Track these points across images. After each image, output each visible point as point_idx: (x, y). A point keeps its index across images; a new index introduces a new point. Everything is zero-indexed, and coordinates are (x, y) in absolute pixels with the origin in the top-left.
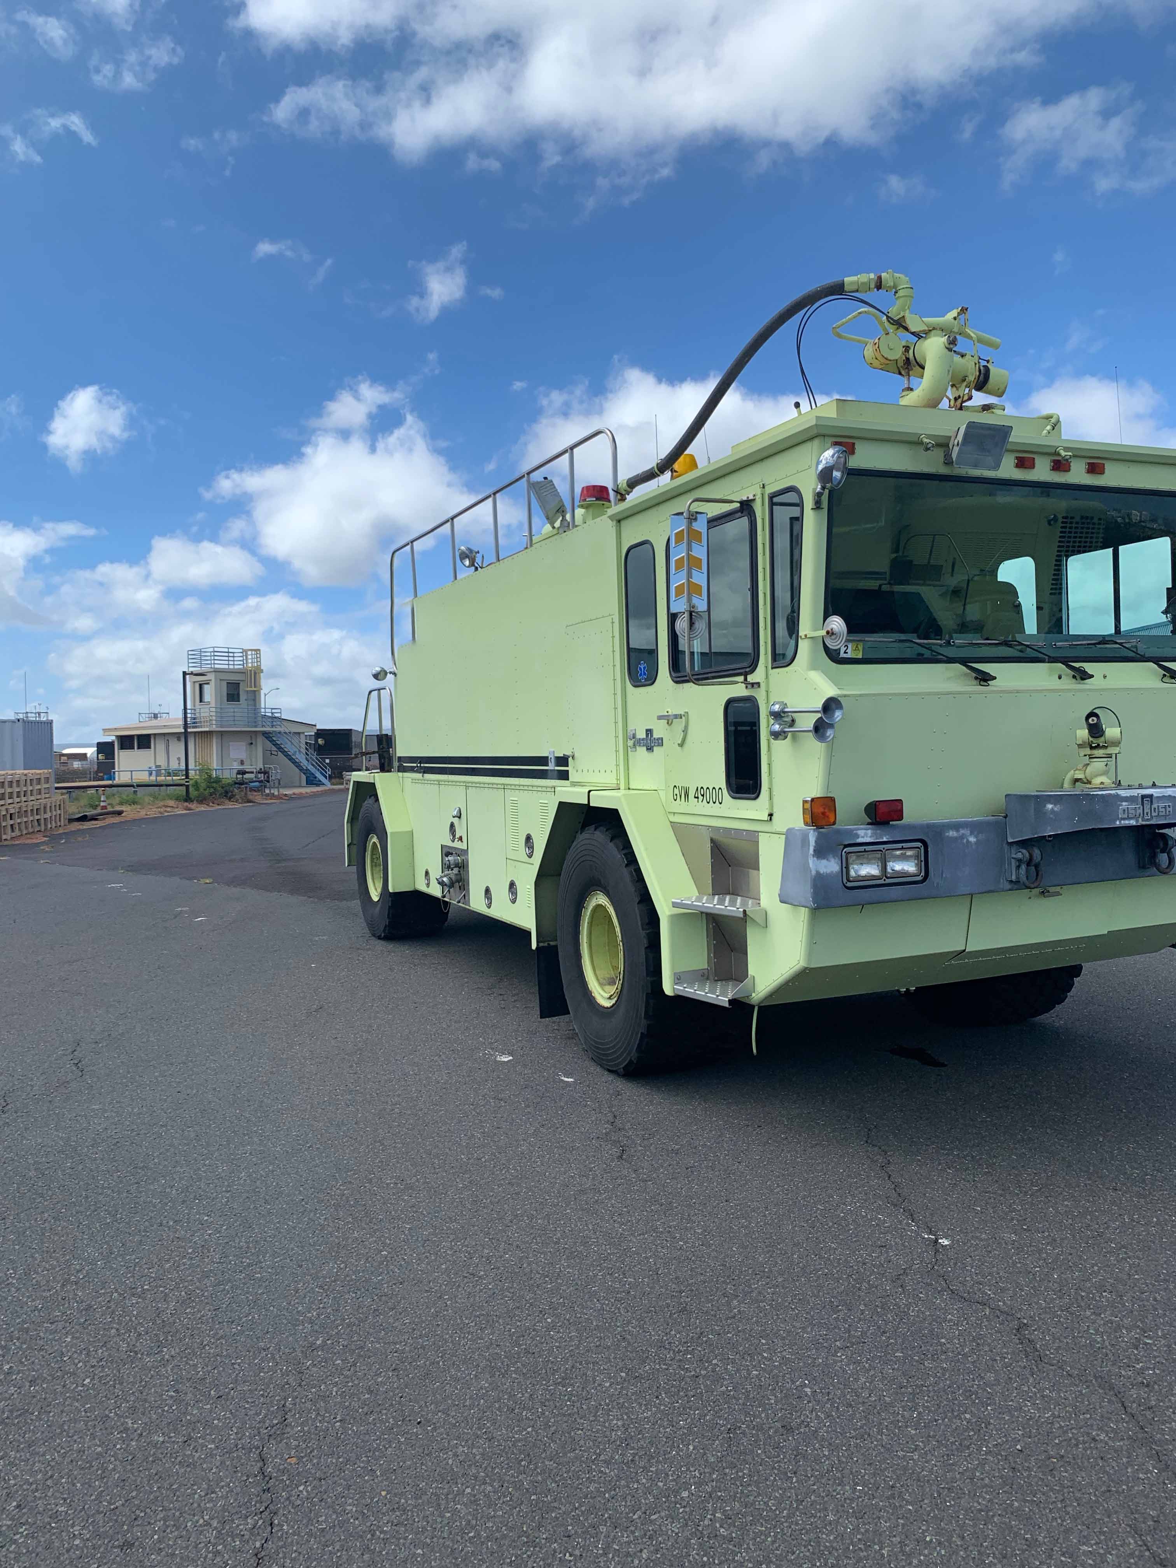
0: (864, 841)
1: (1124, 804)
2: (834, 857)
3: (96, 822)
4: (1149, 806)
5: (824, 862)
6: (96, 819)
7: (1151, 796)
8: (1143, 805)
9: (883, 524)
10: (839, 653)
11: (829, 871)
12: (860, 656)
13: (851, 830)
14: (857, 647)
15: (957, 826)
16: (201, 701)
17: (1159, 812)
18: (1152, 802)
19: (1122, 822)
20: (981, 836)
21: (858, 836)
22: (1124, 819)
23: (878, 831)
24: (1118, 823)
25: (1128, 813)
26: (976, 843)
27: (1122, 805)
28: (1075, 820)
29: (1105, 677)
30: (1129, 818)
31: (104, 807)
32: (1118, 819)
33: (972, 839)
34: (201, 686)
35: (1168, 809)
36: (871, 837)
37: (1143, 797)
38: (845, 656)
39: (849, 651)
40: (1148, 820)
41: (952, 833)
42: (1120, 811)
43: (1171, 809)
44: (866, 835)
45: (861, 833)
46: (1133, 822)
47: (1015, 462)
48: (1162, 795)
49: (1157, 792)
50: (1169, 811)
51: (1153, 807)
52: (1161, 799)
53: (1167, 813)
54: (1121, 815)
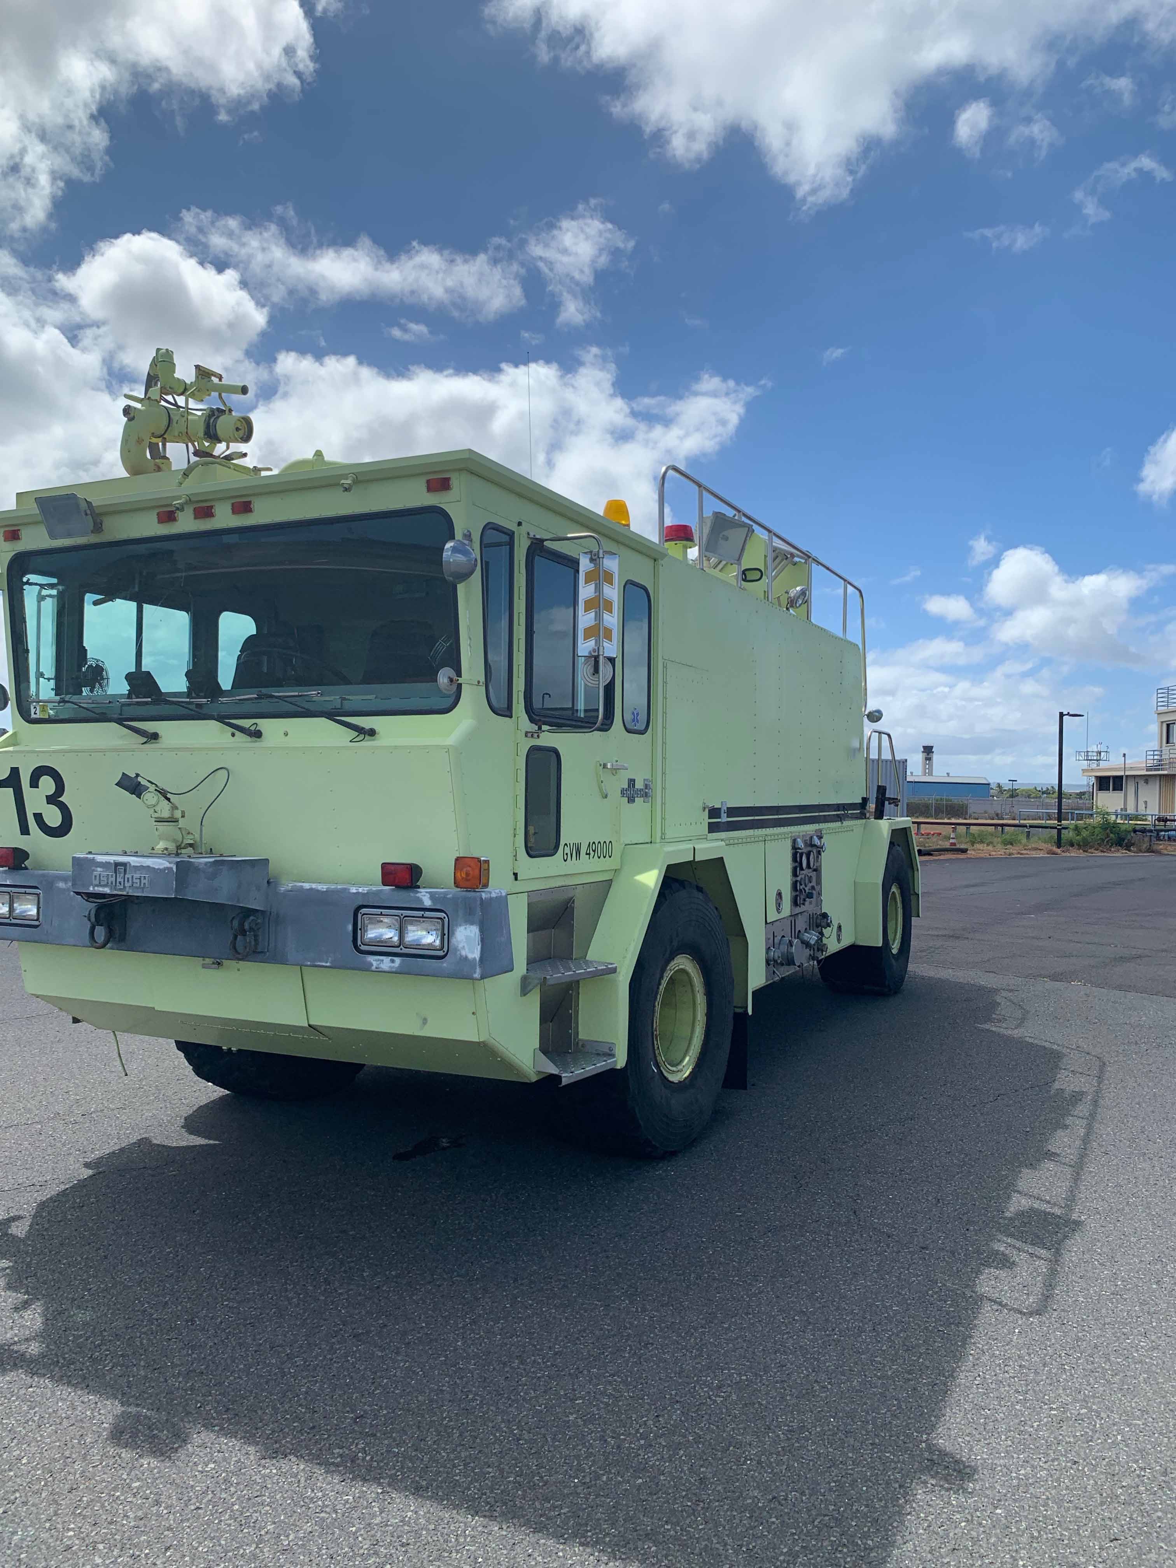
1: (99, 869)
3: (931, 857)
4: (122, 875)
6: (931, 855)
7: (124, 865)
8: (116, 872)
10: (31, 715)
12: (46, 716)
14: (43, 708)
16: (1168, 742)
17: (133, 882)
18: (125, 871)
19: (96, 888)
22: (97, 886)
23: (4, 875)
24: (91, 889)
25: (100, 879)
27: (97, 871)
29: (286, 734)
30: (99, 885)
31: (954, 844)
32: (92, 884)
34: (1168, 726)
35: (143, 881)
37: (117, 864)
38: (35, 716)
39: (37, 712)
40: (120, 890)
42: (94, 877)
43: (146, 881)
46: (107, 890)
47: (155, 518)
48: (139, 865)
49: (134, 861)
50: (144, 884)
51: (127, 876)
52: (137, 868)
53: (142, 885)
54: (95, 882)
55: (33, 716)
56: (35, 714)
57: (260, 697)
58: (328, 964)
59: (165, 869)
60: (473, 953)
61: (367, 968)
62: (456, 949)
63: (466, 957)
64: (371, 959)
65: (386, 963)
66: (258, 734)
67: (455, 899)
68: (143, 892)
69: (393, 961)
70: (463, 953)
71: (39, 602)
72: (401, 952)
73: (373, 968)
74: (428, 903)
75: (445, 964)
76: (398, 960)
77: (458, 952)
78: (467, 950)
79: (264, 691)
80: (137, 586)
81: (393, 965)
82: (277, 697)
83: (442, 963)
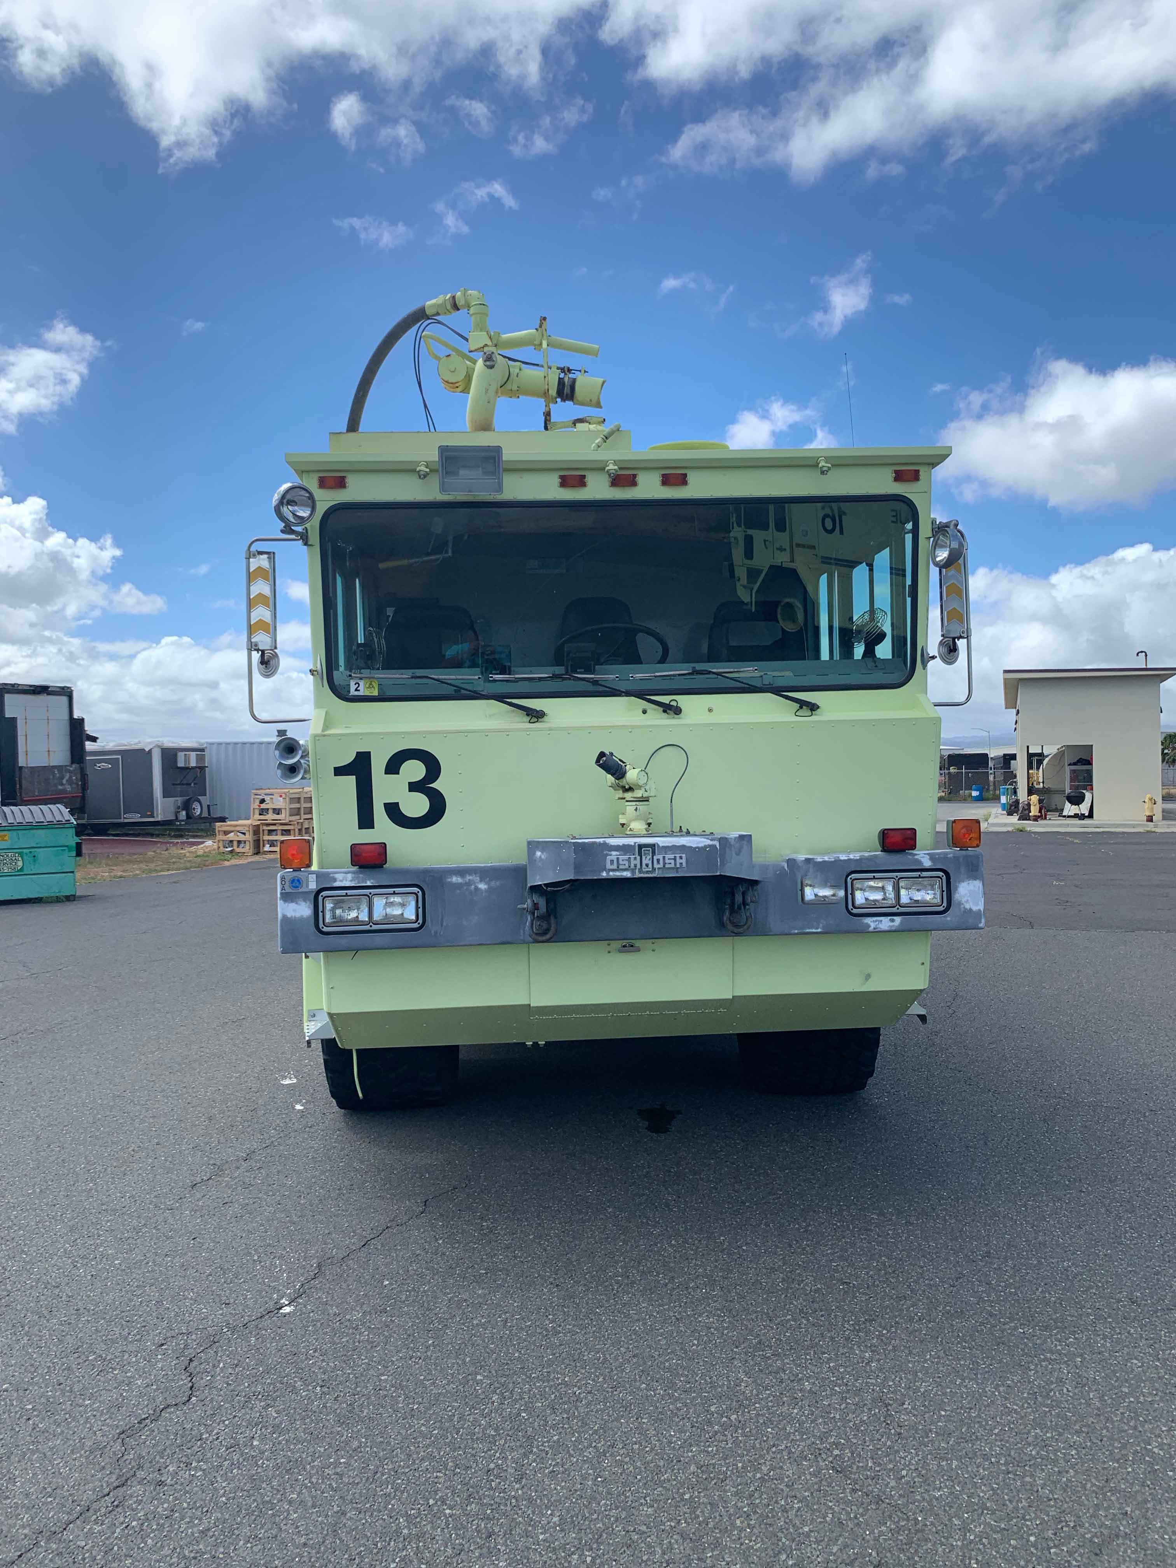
0: (343, 885)
1: (614, 853)
2: (305, 901)
4: (650, 857)
5: (292, 906)
7: (653, 846)
8: (639, 855)
9: (450, 554)
10: (349, 692)
11: (298, 915)
12: (375, 693)
13: (329, 874)
14: (371, 684)
15: (461, 872)
17: (665, 864)
18: (653, 852)
19: (610, 873)
20: (493, 884)
21: (335, 880)
22: (613, 870)
23: (361, 875)
24: (603, 874)
25: (618, 864)
26: (486, 891)
27: (610, 855)
28: (557, 869)
29: (710, 710)
30: (618, 869)
32: (604, 870)
33: (482, 886)
35: (678, 861)
36: (351, 881)
37: (641, 846)
38: (357, 693)
39: (361, 688)
40: (647, 872)
41: (455, 879)
42: (608, 862)
43: (682, 861)
44: (345, 879)
45: (339, 876)
46: (627, 874)
47: (557, 481)
48: (670, 845)
49: (663, 842)
50: (681, 864)
51: (655, 858)
52: (666, 849)
53: (678, 865)
54: (609, 866)
55: (353, 692)
56: (356, 690)
57: (695, 672)
58: (819, 930)
59: (706, 847)
60: (977, 905)
61: (864, 931)
62: (960, 904)
63: (971, 909)
64: (869, 921)
65: (885, 923)
66: (677, 711)
67: (956, 858)
68: (677, 872)
69: (893, 921)
70: (967, 906)
71: (248, 558)
72: (898, 911)
73: (871, 929)
74: (927, 863)
75: (948, 918)
76: (898, 920)
77: (962, 906)
78: (971, 904)
79: (700, 666)
80: (450, 551)
81: (892, 924)
82: (714, 673)
83: (946, 917)
